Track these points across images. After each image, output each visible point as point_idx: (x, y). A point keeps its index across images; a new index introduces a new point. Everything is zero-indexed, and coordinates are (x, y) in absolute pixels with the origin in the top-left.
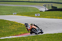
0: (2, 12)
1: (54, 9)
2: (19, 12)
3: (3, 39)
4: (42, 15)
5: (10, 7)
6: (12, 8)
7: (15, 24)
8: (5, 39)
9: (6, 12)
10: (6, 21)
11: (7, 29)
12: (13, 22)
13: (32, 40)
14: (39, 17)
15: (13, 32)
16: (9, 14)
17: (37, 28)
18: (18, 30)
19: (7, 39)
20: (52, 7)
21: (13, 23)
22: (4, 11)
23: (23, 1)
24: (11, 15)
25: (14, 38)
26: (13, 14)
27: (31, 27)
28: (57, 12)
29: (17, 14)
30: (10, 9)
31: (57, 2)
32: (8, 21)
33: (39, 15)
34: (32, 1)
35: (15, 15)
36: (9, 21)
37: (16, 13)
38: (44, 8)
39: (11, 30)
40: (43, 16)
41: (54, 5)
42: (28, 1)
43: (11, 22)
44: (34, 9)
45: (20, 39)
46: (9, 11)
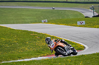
0: (24, 19)
2: (51, 19)
3: (28, 62)
4: (89, 22)
5: (36, 11)
6: (40, 13)
8: (31, 61)
9: (30, 19)
10: (31, 32)
11: (33, 45)
12: (42, 34)
13: (75, 63)
14: (84, 26)
15: (43, 50)
16: (35, 22)
17: (65, 46)
19: (34, 61)
21: (42, 36)
22: (27, 18)
23: (58, 1)
24: (39, 23)
25: (45, 60)
26: (41, 22)
27: (56, 45)
29: (48, 22)
32: (35, 33)
33: (84, 23)
35: (45, 24)
36: (36, 33)
37: (46, 20)
38: (91, 12)
39: (39, 47)
40: (91, 25)
43: (40, 34)
44: (76, 13)
45: (55, 61)
46: (35, 17)
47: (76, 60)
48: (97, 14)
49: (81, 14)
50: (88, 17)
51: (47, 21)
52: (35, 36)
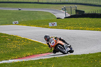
1: (80, 15)
2: (22, 20)
4: (61, 24)
5: (7, 12)
6: (10, 14)
7: (17, 40)
8: (2, 64)
11: (4, 48)
12: (13, 36)
13: (47, 66)
14: (56, 28)
16: (6, 24)
18: (22, 50)
20: (77, 11)
21: (13, 38)
23: (29, 1)
25: (16, 63)
26: (12, 24)
28: (85, 18)
30: (7, 15)
31: (84, 2)
32: (5, 35)
33: (56, 25)
34: (44, 2)
36: (7, 35)
37: (17, 21)
38: (63, 13)
40: (63, 27)
41: (80, 8)
42: (37, 1)
43: (10, 36)
44: (47, 14)
45: (26, 64)
46: (6, 19)
47: (47, 63)
48: (69, 15)
49: (52, 15)
50: (59, 18)
51: (18, 23)
52: (5, 38)
